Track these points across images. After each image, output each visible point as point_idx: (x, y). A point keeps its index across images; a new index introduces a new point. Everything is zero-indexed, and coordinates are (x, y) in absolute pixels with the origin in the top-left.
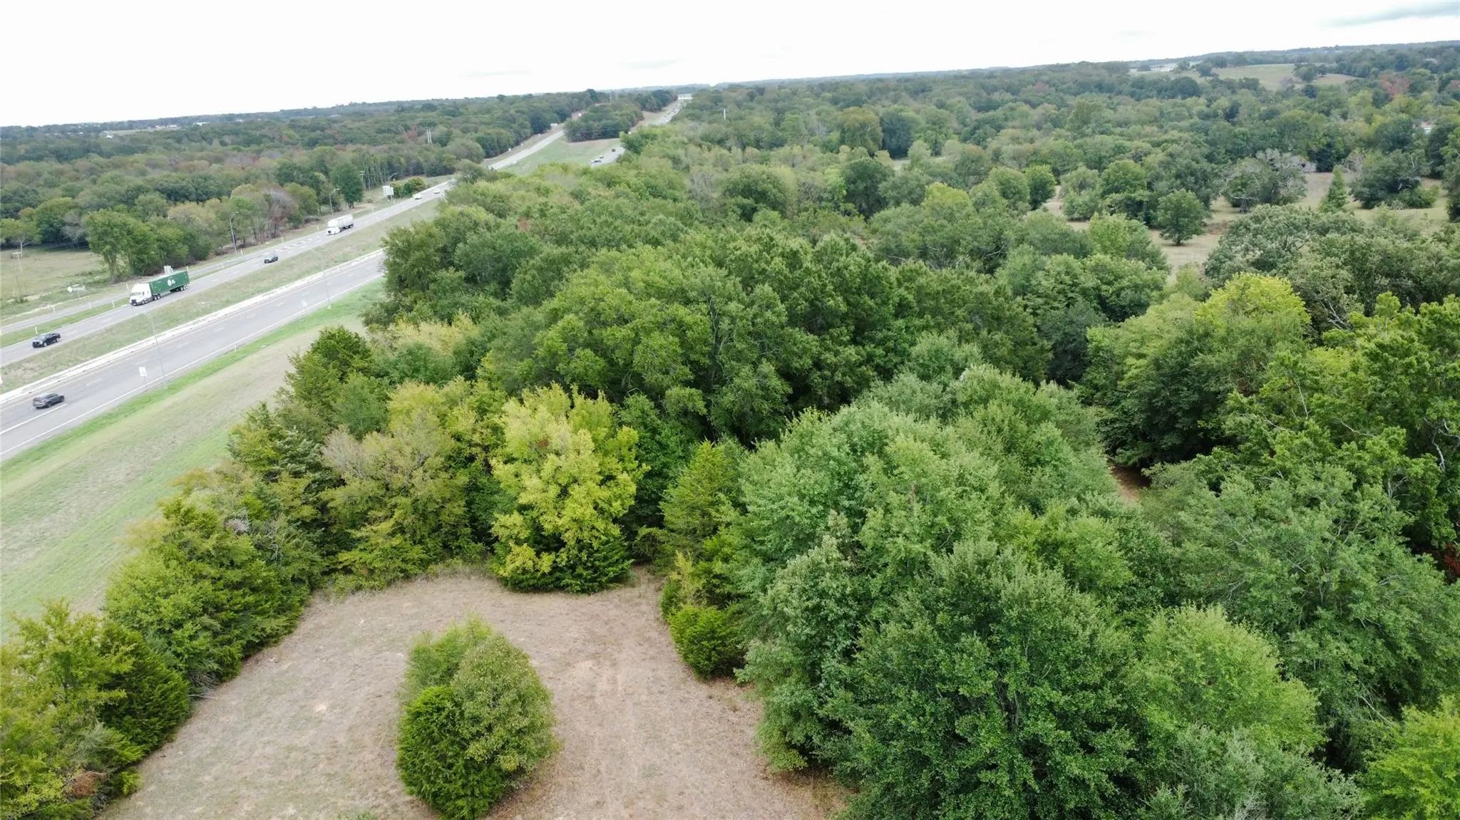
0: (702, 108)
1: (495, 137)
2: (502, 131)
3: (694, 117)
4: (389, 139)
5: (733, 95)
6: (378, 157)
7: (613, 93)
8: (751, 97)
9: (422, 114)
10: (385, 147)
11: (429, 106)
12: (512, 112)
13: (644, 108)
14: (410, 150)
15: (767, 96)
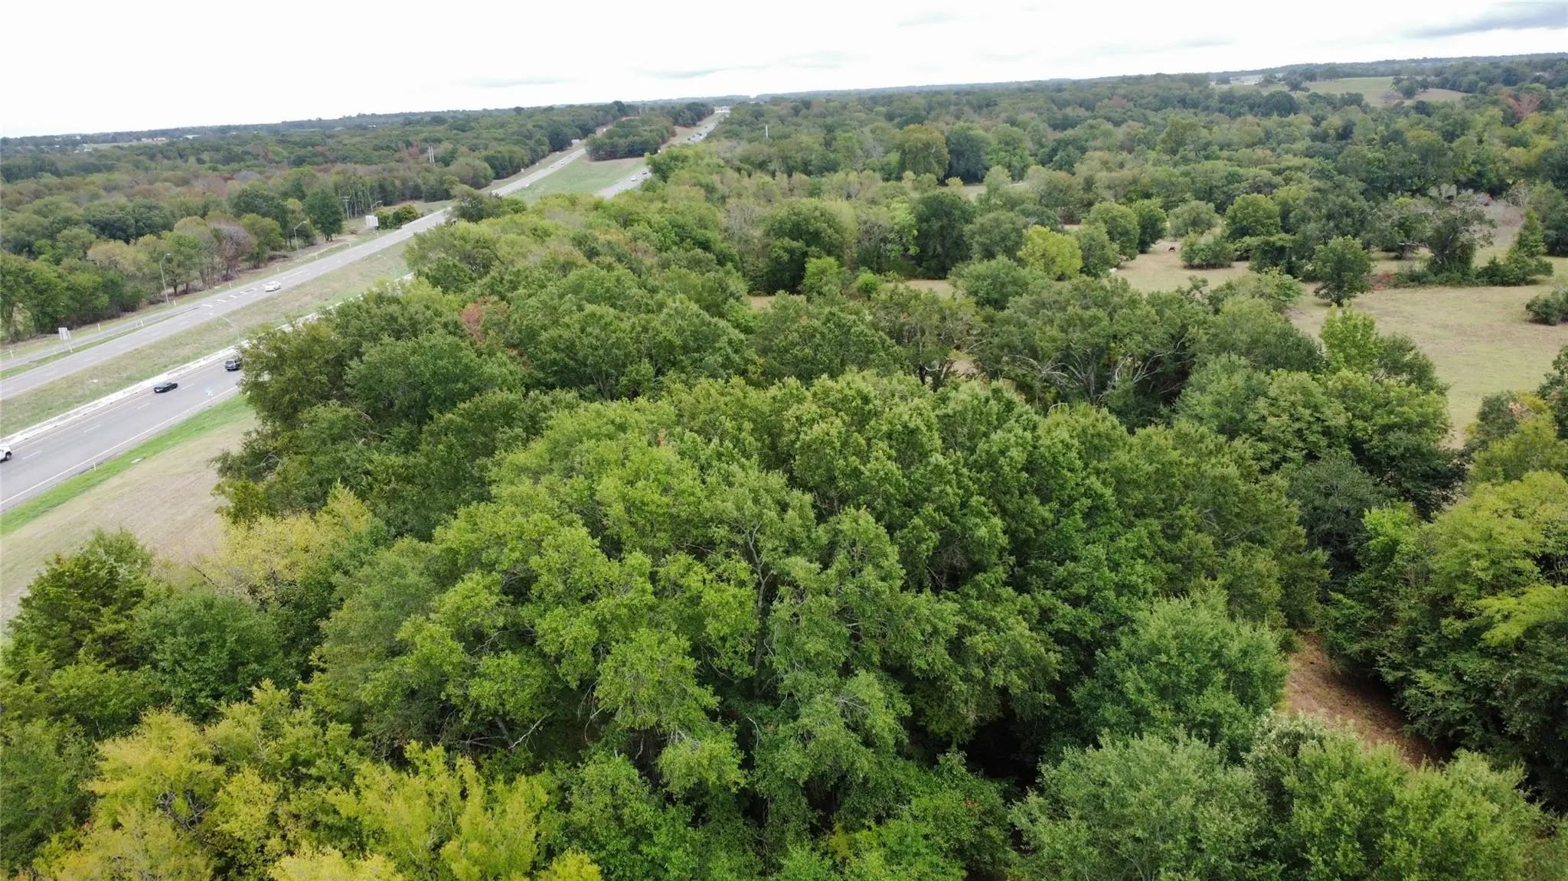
0: (740, 123)
1: (507, 156)
2: (516, 148)
3: (731, 135)
4: (387, 157)
5: (775, 108)
6: (367, 179)
7: (644, 104)
8: (796, 111)
9: (430, 128)
10: (379, 167)
11: (437, 119)
12: (530, 126)
13: (676, 123)
14: (408, 171)
15: (815, 110)
